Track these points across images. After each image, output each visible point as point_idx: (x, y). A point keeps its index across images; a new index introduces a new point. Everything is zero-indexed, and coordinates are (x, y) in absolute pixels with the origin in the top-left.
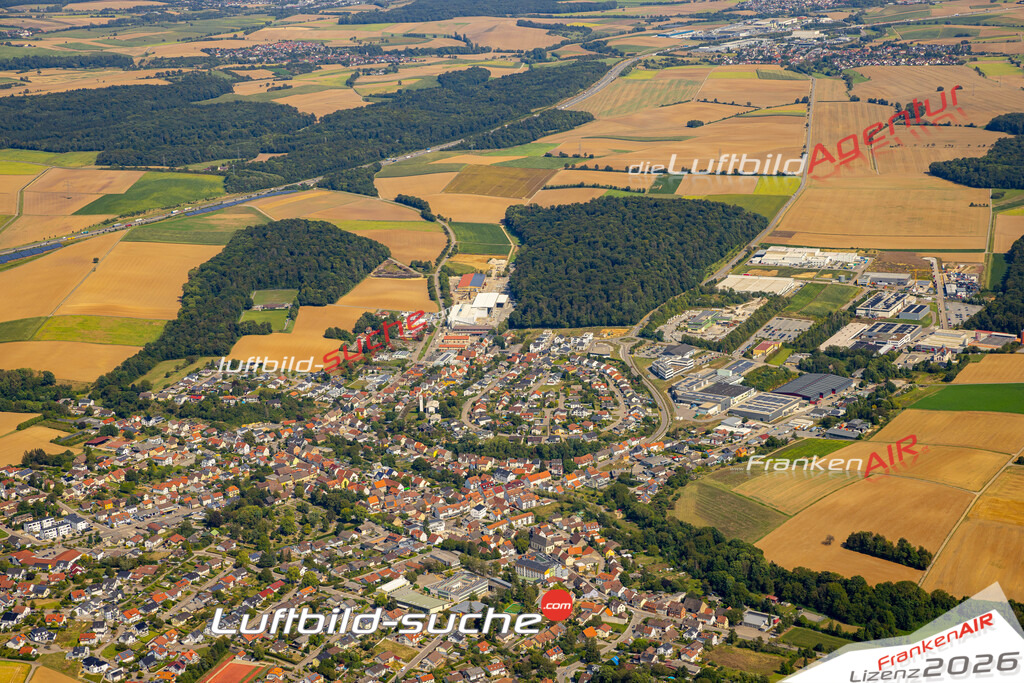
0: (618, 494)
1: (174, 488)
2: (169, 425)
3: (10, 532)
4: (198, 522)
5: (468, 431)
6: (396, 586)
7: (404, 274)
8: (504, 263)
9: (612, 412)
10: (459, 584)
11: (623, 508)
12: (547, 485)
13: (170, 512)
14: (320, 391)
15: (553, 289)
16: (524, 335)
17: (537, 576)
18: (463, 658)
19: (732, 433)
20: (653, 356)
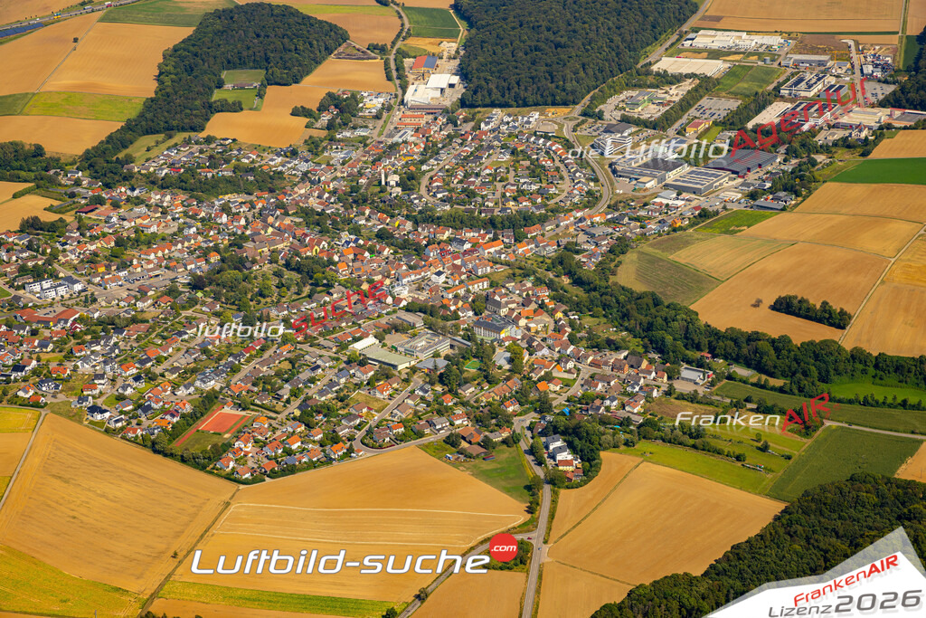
0: (565, 261)
1: (160, 254)
2: (153, 195)
3: (13, 292)
4: (184, 285)
5: (427, 204)
6: (366, 344)
7: (362, 56)
8: (454, 46)
9: (558, 186)
10: (424, 343)
11: (569, 274)
12: (500, 252)
13: (158, 275)
14: (289, 166)
15: (501, 71)
16: (476, 113)
17: (493, 335)
18: (429, 409)
19: (667, 205)
20: (594, 134)
